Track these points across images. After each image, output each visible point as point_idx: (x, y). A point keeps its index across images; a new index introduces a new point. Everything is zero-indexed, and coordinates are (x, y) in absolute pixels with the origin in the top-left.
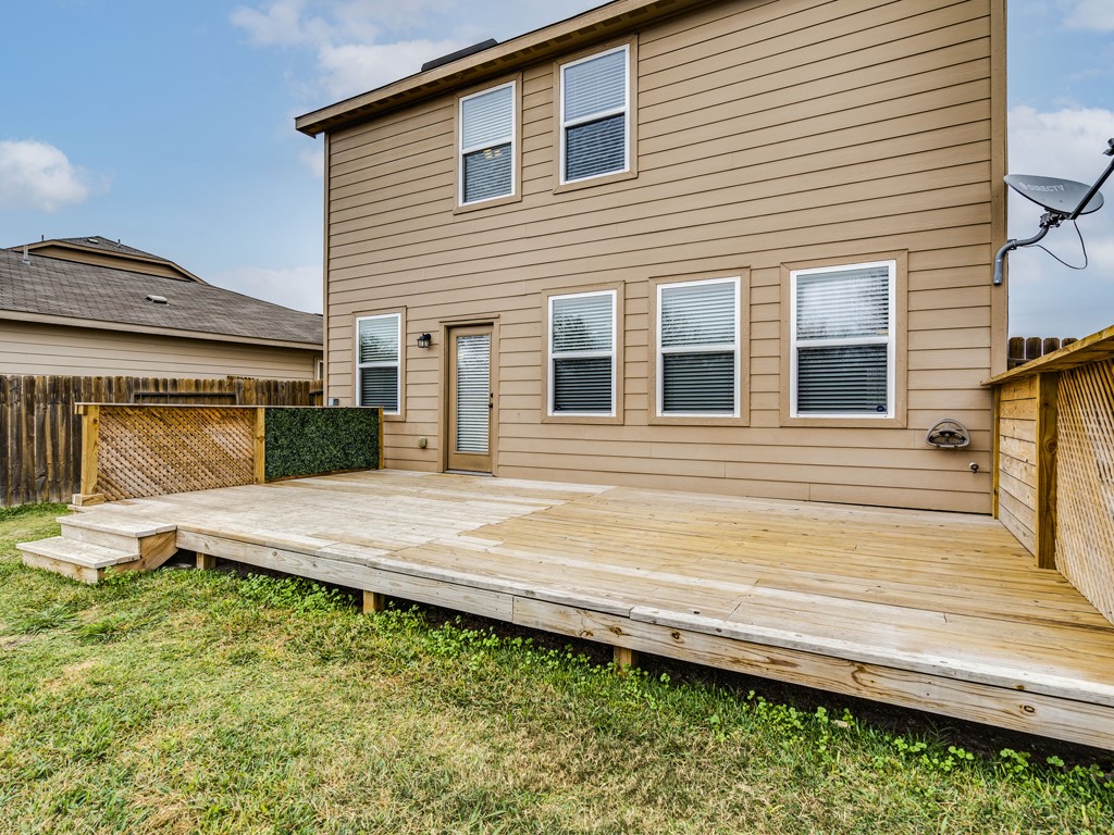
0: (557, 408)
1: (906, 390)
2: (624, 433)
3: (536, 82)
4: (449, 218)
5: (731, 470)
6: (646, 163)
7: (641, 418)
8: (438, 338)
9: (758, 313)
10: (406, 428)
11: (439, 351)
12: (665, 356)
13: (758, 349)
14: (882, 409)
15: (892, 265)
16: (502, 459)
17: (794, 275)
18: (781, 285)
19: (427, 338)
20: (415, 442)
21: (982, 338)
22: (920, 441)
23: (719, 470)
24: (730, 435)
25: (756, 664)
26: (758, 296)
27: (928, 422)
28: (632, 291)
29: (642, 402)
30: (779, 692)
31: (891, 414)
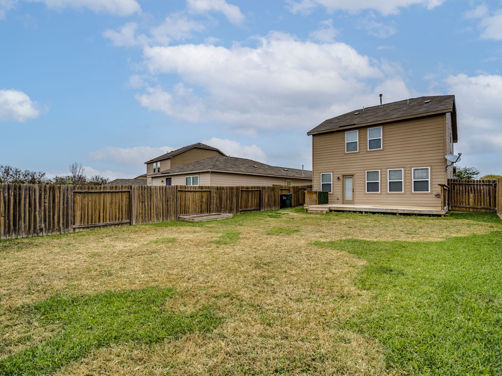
0: (368, 191)
1: (431, 188)
2: (382, 196)
3: (363, 131)
4: (343, 154)
5: (402, 202)
6: (385, 148)
7: (385, 193)
8: (341, 178)
9: (407, 175)
10: (333, 196)
11: (341, 180)
12: (389, 182)
13: (407, 181)
14: (428, 191)
15: (429, 168)
16: (356, 201)
17: (413, 169)
18: (411, 170)
19: (339, 178)
20: (336, 198)
21: (443, 176)
22: (434, 196)
23: (400, 202)
24: (402, 196)
25: (411, 212)
26: (407, 172)
27: (435, 193)
28: (383, 170)
29: (385, 190)
30: (413, 214)
31: (429, 192)
